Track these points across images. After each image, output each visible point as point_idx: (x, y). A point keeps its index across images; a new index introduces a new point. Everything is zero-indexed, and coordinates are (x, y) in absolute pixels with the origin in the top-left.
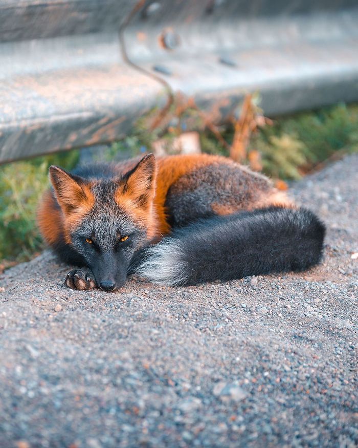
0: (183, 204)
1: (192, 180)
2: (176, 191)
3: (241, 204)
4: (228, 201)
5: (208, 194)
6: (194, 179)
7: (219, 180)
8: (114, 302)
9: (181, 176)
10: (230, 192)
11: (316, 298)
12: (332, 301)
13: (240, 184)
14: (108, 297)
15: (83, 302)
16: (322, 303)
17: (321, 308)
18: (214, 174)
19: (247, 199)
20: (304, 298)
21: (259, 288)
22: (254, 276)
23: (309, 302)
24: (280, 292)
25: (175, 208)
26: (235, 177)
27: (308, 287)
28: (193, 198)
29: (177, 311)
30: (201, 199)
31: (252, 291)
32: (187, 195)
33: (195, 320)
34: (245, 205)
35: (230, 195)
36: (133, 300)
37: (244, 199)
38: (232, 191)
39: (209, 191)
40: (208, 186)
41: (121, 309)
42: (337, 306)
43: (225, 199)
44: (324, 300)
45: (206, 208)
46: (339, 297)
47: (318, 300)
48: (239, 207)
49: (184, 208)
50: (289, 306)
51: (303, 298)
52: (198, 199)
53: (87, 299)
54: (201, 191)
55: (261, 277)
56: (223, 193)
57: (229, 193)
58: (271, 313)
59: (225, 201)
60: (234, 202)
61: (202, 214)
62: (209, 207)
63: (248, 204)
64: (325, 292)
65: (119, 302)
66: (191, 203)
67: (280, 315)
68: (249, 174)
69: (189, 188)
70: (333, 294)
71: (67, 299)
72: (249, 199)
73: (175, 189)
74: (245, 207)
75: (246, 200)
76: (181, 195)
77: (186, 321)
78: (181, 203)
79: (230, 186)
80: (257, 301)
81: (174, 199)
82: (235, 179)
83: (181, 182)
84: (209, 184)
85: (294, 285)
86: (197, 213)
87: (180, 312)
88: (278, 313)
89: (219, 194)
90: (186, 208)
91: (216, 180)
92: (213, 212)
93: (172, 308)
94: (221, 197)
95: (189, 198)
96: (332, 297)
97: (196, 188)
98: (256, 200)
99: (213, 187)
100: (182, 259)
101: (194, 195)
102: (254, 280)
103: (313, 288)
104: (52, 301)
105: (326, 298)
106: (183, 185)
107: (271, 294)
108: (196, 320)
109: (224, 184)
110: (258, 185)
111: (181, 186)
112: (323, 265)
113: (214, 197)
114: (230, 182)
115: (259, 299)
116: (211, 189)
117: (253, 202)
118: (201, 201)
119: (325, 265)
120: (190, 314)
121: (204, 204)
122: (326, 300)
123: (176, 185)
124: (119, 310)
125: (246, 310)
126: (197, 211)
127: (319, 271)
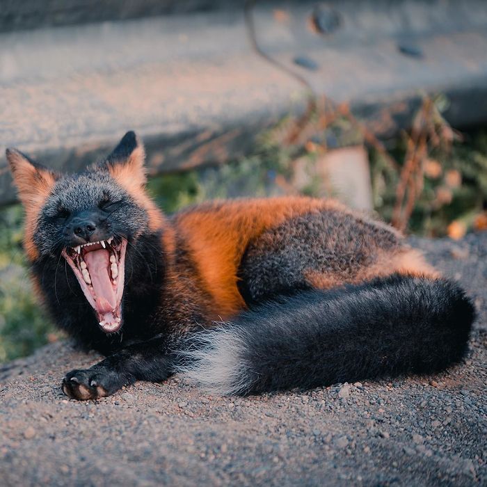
0: (262, 272)
1: (278, 236)
2: (255, 253)
3: (347, 269)
4: (329, 266)
5: (301, 256)
6: (281, 234)
7: (318, 234)
8: (118, 424)
9: (264, 231)
10: (333, 252)
11: (434, 420)
12: (458, 425)
13: (351, 239)
14: (114, 415)
15: (75, 423)
16: (442, 428)
17: (439, 437)
18: (310, 225)
19: (358, 262)
20: (417, 419)
21: (350, 403)
22: (346, 384)
23: (423, 426)
24: (381, 410)
25: (251, 278)
26: (344, 228)
27: (425, 402)
28: (276, 263)
29: (205, 442)
30: (290, 265)
31: (339, 407)
32: (269, 259)
33: (229, 458)
34: (353, 270)
35: (332, 256)
36: (145, 422)
37: (352, 261)
38: (336, 250)
39: (303, 253)
40: (301, 244)
41: (123, 437)
42: (464, 433)
43: (325, 263)
44: (445, 423)
45: (295, 277)
46: (469, 420)
47: (436, 423)
48: (345, 273)
49: (262, 278)
50: (386, 435)
51: (414, 419)
52: (285, 265)
53: (83, 417)
54: (289, 253)
55: (359, 384)
56: (323, 255)
57: (331, 253)
58: (353, 446)
59: (324, 266)
60: (337, 267)
61: (288, 285)
62: (300, 276)
63: (359, 268)
64: (449, 412)
65: (125, 424)
66: (274, 271)
67: (367, 449)
68: (365, 225)
69: (273, 249)
70: (460, 414)
71: (51, 417)
72: (361, 262)
73: (254, 251)
74: (354, 273)
75: (355, 263)
76: (261, 259)
77: (216, 458)
78: (259, 270)
79: (334, 243)
80: (340, 424)
81: (251, 265)
82: (342, 232)
83: (263, 240)
84: (303, 241)
85: (405, 398)
86: (281, 285)
87: (210, 443)
88: (364, 446)
89: (316, 256)
90: (265, 277)
91: (312, 236)
92: (305, 282)
93: (199, 438)
94: (320, 260)
95: (271, 264)
96: (459, 418)
97: (283, 248)
98: (371, 263)
99: (307, 246)
100: (245, 356)
101: (279, 259)
102: (345, 389)
103: (433, 404)
104: (26, 420)
105: (449, 420)
106: (266, 244)
107: (366, 412)
108: (232, 456)
109: (326, 241)
110: (379, 241)
111: (263, 246)
112: (465, 363)
113: (310, 260)
114: (335, 236)
115: (346, 421)
116: (305, 249)
117: (366, 266)
118: (289, 267)
119: (469, 363)
120: (224, 448)
121: (293, 271)
122: (449, 424)
123: (256, 245)
124: (119, 438)
125: (317, 439)
126: (281, 282)
127: (457, 373)
